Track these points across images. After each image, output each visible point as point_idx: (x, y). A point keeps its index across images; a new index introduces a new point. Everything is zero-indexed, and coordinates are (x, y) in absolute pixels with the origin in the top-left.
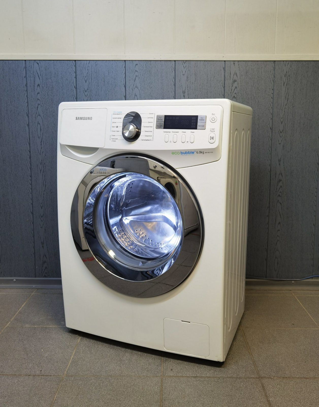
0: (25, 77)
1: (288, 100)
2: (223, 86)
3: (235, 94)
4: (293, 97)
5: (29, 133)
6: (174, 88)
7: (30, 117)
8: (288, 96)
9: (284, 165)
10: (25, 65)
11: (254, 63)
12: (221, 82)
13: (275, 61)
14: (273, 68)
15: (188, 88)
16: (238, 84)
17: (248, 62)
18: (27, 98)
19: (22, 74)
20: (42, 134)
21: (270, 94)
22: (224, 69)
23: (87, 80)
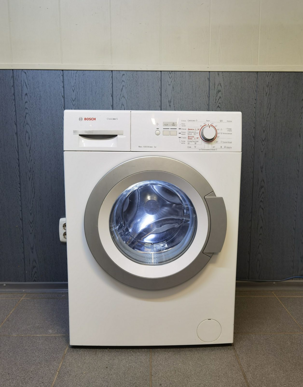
0: (12, 86)
1: (270, 109)
2: (207, 96)
3: (220, 103)
4: (275, 107)
5: (17, 141)
6: (160, 98)
7: (18, 126)
8: (270, 105)
9: (266, 172)
10: (12, 74)
11: (238, 74)
12: (206, 92)
13: (258, 72)
14: (256, 79)
15: (174, 98)
16: (222, 94)
17: (232, 72)
18: (15, 107)
19: (10, 83)
20: (30, 142)
21: (253, 104)
22: (209, 79)
23: (75, 89)
